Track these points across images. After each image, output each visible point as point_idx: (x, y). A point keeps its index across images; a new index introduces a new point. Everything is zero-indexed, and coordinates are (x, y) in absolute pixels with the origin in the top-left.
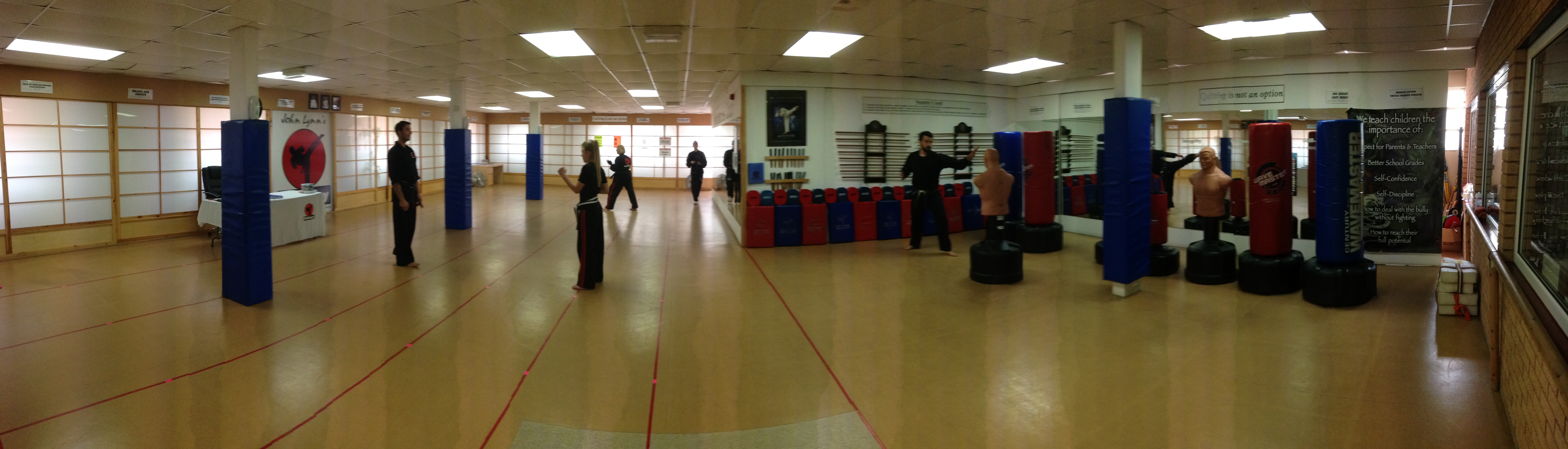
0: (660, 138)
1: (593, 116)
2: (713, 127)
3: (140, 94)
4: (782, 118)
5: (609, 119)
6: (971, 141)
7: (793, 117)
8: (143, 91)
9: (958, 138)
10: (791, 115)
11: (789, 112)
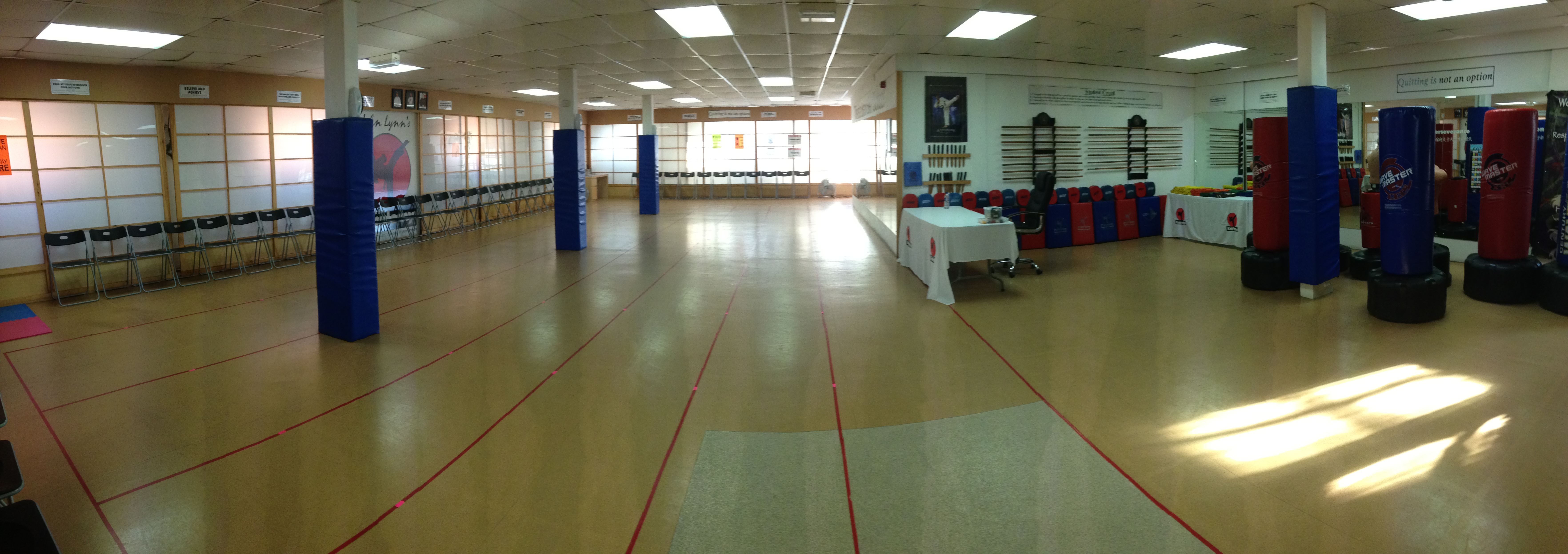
0: (789, 136)
1: (710, 112)
2: (854, 122)
3: (193, 92)
4: (941, 110)
5: (729, 114)
6: (1146, 136)
7: (953, 108)
8: (198, 89)
9: (1131, 133)
10: (951, 106)
11: (949, 102)
